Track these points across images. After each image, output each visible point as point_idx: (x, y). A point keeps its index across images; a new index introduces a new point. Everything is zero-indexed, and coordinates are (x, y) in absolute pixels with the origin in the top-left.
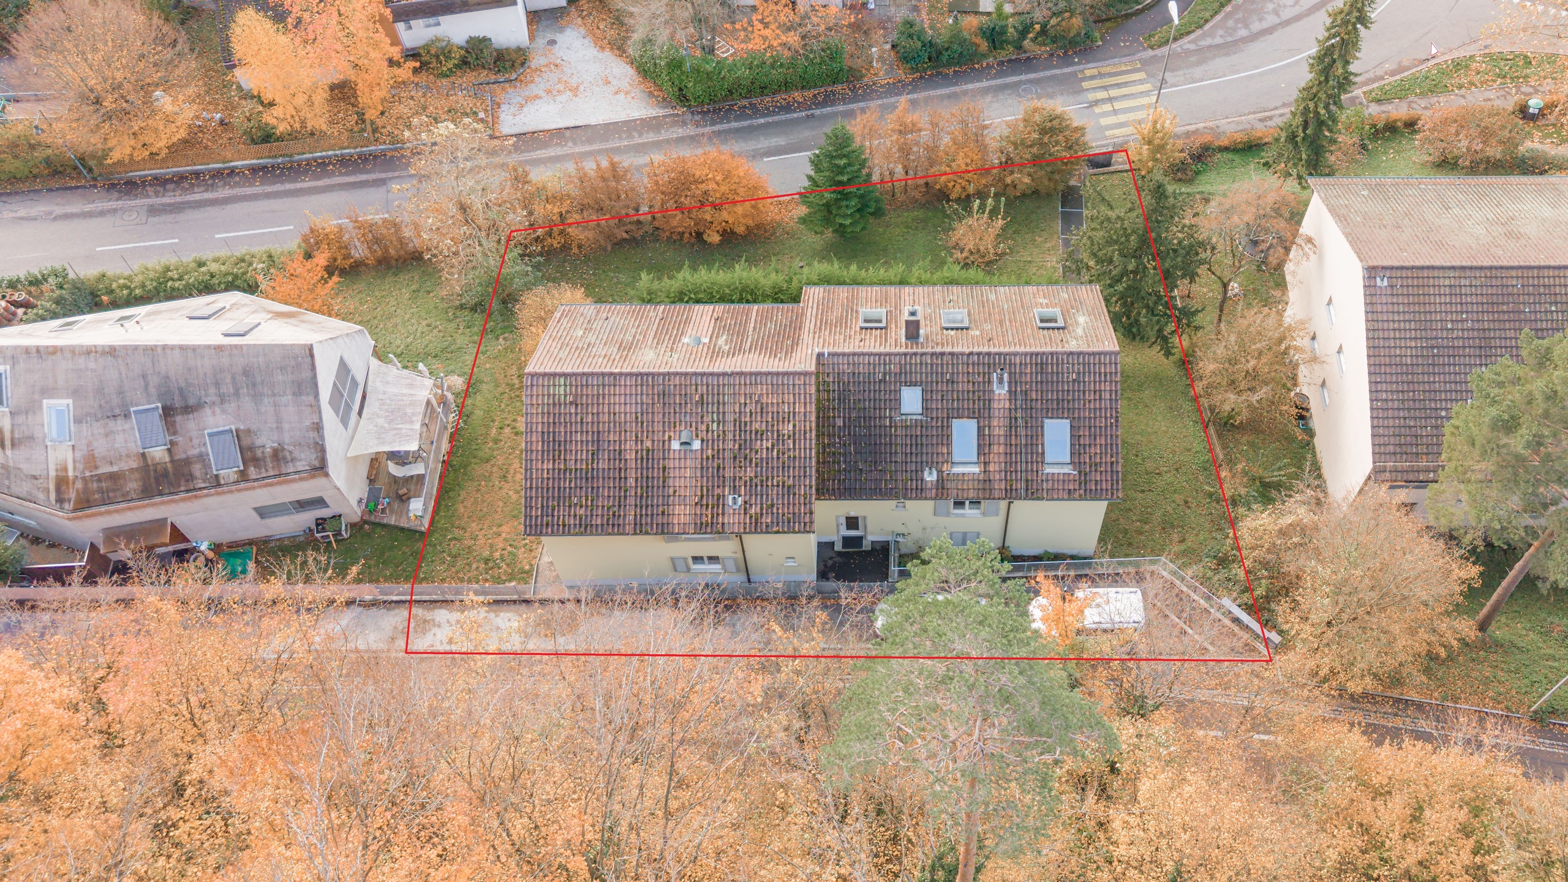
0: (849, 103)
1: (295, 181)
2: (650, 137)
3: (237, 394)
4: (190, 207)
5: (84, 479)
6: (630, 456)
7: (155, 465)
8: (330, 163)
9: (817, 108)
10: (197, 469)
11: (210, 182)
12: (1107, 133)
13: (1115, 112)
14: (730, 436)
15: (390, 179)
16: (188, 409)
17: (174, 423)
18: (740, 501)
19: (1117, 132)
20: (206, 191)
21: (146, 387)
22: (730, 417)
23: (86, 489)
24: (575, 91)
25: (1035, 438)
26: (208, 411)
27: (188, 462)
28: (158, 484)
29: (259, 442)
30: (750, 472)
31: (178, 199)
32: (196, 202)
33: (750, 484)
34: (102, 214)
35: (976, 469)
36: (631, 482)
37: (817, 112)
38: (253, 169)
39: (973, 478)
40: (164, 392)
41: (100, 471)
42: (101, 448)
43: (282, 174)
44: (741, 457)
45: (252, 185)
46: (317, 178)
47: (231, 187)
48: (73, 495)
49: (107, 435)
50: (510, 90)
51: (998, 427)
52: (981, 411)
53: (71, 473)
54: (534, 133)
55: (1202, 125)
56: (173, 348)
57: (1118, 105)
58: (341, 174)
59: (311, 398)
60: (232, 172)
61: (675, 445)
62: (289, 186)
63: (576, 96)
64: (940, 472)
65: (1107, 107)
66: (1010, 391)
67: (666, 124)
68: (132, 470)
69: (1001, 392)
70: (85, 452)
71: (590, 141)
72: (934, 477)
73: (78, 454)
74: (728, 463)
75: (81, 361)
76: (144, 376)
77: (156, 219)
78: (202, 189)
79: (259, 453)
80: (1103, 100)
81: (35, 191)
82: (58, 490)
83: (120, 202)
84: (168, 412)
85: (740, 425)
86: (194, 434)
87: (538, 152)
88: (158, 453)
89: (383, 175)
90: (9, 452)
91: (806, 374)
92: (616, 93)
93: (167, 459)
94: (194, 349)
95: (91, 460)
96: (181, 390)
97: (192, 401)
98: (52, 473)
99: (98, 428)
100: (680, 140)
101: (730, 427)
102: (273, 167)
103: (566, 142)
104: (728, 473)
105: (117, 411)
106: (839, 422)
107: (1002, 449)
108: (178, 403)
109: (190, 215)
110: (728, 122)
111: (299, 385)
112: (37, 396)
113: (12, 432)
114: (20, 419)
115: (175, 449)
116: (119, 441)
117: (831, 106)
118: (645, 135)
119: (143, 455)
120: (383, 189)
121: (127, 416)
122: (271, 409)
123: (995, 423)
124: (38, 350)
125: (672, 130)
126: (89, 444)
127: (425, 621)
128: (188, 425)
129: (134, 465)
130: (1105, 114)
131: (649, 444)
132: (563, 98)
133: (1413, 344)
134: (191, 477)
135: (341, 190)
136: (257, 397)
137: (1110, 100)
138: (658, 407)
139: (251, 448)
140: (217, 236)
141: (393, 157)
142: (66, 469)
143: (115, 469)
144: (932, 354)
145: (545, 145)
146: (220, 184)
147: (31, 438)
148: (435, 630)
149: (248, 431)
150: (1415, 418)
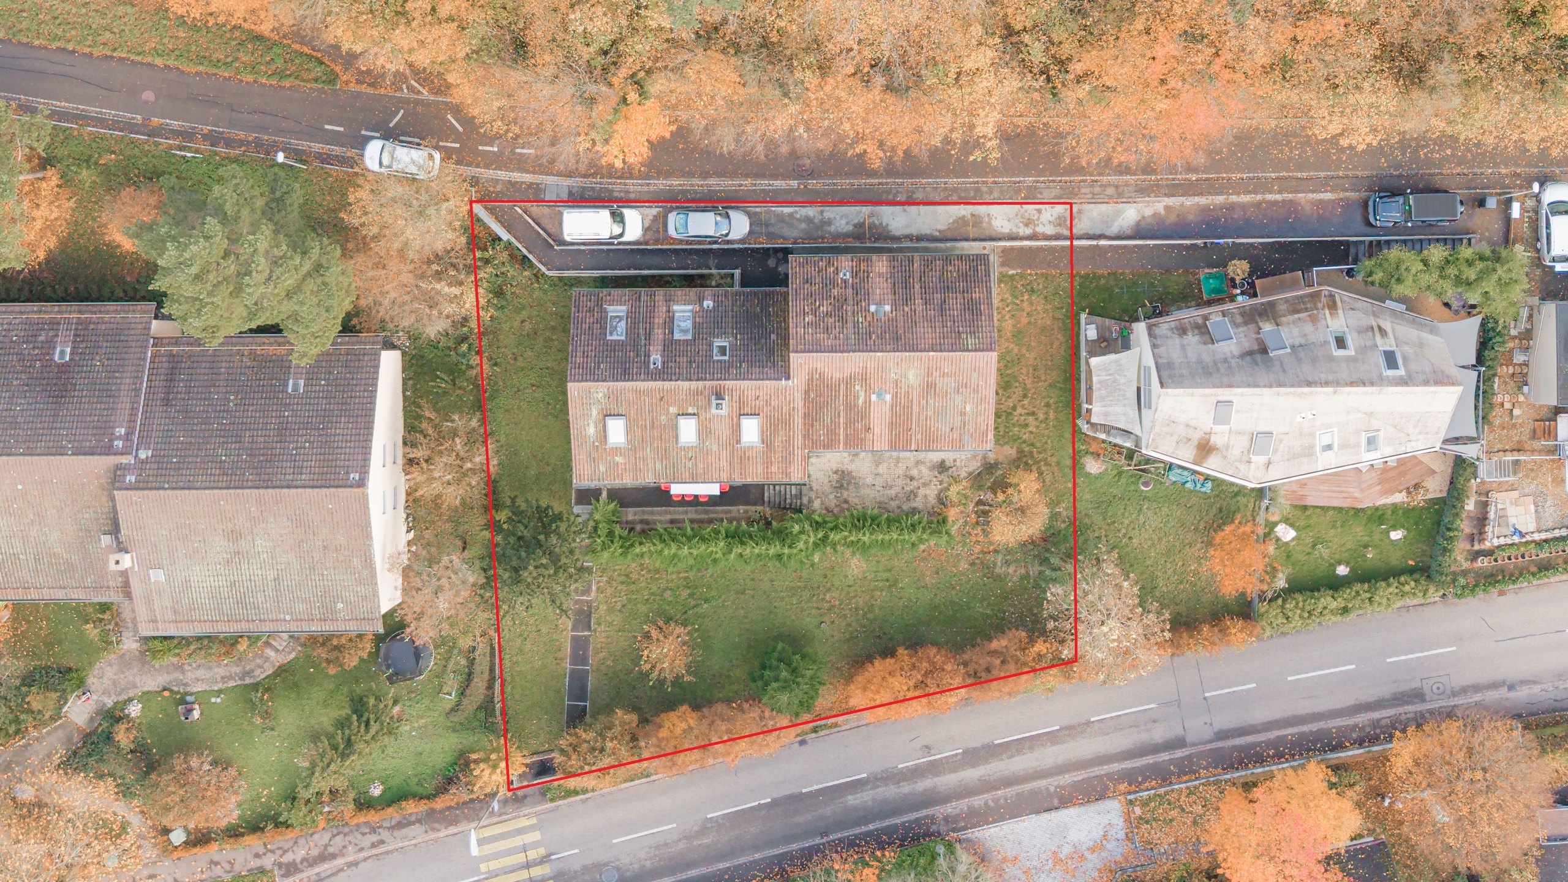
0: (787, 853)
1: (1301, 734)
2: (977, 801)
3: (1215, 363)
4: (1388, 700)
5: (1317, 309)
6: (918, 301)
7: (1268, 320)
8: (1273, 757)
9: (818, 845)
10: (1239, 319)
11: (1378, 731)
12: (534, 821)
13: (525, 849)
14: (849, 314)
15: (1211, 741)
16: (1250, 353)
17: (1259, 344)
18: (841, 275)
19: (524, 822)
20: (1379, 720)
21: (1282, 364)
22: (850, 325)
23: (1315, 304)
24: (1057, 860)
25: (632, 329)
26: (1236, 353)
27: (1246, 323)
28: (1265, 310)
29: (1197, 338)
30: (835, 292)
31: (1401, 710)
32: (1384, 707)
33: (834, 284)
34: (1464, 690)
35: (675, 308)
36: (917, 286)
37: (818, 840)
38: (1342, 748)
39: (677, 303)
40: (1268, 363)
41: (1307, 314)
42: (1308, 328)
43: (1314, 742)
44: (842, 301)
45: (1339, 728)
46: (1281, 739)
47: (1356, 726)
48: (1323, 299)
49: (1305, 335)
50: (1119, 858)
51: (658, 334)
52: (670, 345)
53: (1327, 312)
54: (1088, 801)
55: (441, 834)
56: (1265, 386)
57: (520, 858)
58: (1259, 744)
59: (1160, 361)
60: (1360, 743)
61: (888, 308)
62: (1305, 728)
63: (1054, 853)
64: (701, 306)
65: (532, 855)
66: (649, 356)
67: (963, 818)
68: (1284, 316)
69: (656, 358)
70: (1319, 325)
71: (1034, 793)
72: (705, 304)
73: (1323, 322)
74: (850, 298)
75: (1331, 378)
76: (1284, 371)
77: (1416, 684)
78: (1383, 722)
79: (1196, 331)
80: (536, 865)
81: (1533, 715)
82: (1335, 303)
83: (1452, 704)
84: (1264, 351)
85: (843, 320)
86: (1244, 340)
87: (1080, 778)
88: (1267, 327)
89: (1220, 744)
90: (1374, 324)
91: (797, 352)
92: (1016, 858)
93: (1261, 324)
94: (1249, 386)
95: (1314, 320)
96: (1257, 365)
97: (1248, 358)
98: (1340, 312)
99: (1312, 338)
100: (945, 799)
101: (850, 319)
102: (1325, 752)
103: (1055, 791)
104: (850, 291)
105: (1300, 349)
106: (773, 336)
107: (657, 320)
108: (1258, 357)
109: (1384, 691)
110: (903, 824)
111: (1170, 367)
112: (1360, 357)
113: (1374, 336)
114: (1369, 343)
115: (1256, 329)
116: (1295, 331)
117: (803, 849)
118: (982, 803)
119: (1278, 325)
120: (1217, 727)
121: (1293, 347)
122: (1189, 355)
123: (661, 337)
124: (1364, 384)
125: (957, 811)
126: (1317, 329)
127: (1059, 225)
128: (1248, 345)
129: (1283, 319)
130: (535, 845)
131: (906, 309)
132: (1066, 850)
133: (338, 431)
134: (1243, 314)
135: (1256, 725)
136: (1200, 361)
137: (528, 866)
138: (901, 331)
139: (1202, 334)
140: (1353, 667)
141: (1216, 768)
142: (1331, 314)
143: (1296, 316)
144: (705, 380)
145: (1077, 787)
146: (1368, 729)
147: (1359, 332)
148: (1052, 219)
149: (1205, 343)
150: (345, 379)
